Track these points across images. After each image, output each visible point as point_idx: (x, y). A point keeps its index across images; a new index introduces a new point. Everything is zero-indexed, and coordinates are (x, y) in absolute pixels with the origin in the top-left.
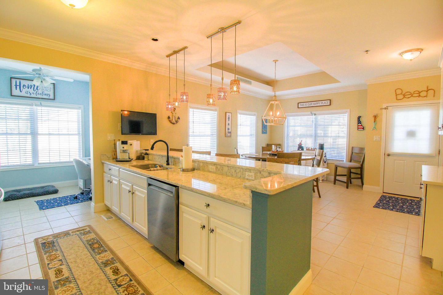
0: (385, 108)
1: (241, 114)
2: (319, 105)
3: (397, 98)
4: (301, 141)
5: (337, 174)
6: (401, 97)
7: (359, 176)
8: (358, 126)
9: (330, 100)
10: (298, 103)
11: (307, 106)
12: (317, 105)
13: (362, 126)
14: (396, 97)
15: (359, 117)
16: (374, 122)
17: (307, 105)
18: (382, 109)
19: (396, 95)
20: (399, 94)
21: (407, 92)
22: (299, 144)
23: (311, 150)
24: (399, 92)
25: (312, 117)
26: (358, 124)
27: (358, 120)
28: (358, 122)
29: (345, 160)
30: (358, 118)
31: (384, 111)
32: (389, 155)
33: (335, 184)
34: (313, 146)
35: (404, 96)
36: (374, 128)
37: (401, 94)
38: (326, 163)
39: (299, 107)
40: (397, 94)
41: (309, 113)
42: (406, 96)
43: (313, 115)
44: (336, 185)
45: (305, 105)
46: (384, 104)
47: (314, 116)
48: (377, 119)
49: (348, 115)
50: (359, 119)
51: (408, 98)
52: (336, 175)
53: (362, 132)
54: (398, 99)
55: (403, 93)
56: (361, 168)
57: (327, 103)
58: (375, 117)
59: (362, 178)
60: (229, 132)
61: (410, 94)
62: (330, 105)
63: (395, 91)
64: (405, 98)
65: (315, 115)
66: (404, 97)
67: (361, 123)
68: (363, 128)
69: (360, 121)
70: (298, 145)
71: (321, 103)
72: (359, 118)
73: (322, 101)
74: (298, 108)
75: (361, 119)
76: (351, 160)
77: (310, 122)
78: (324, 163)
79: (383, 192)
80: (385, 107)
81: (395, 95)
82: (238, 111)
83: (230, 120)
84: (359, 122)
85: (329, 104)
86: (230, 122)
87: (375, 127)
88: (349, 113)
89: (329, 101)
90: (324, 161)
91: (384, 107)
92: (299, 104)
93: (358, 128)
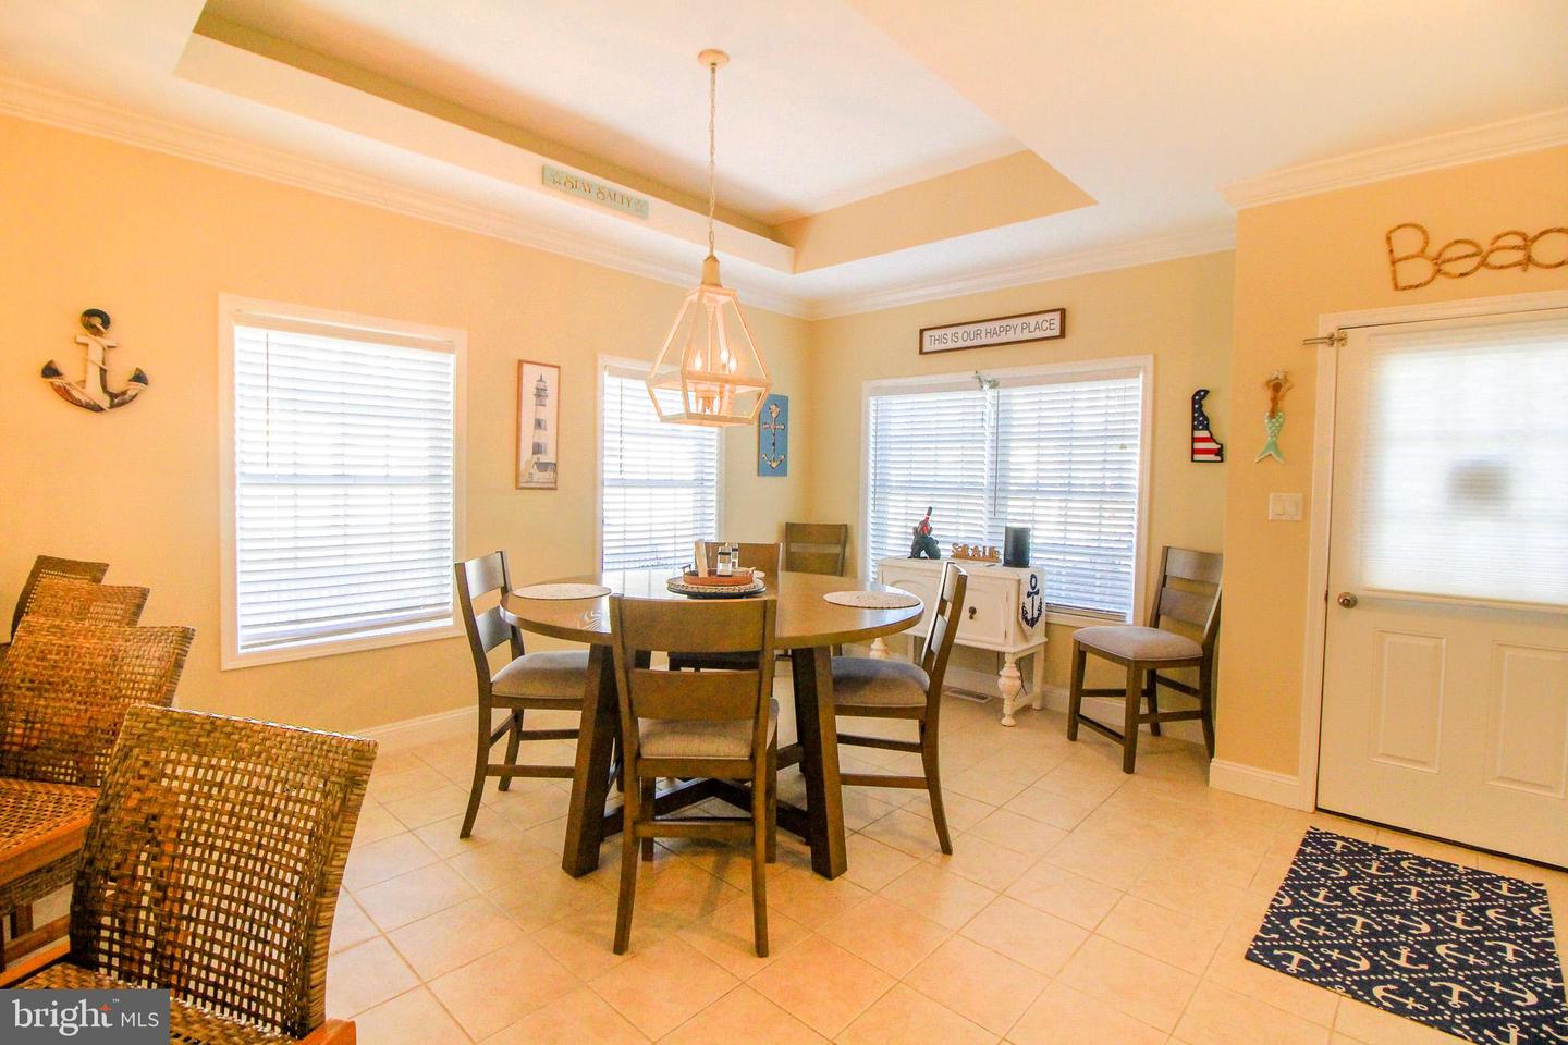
0: (1331, 340)
1: (615, 372)
2: (1011, 337)
3: (1394, 278)
4: (926, 512)
5: (1085, 686)
6: (1419, 270)
7: (1195, 704)
8: (1194, 440)
9: (1063, 312)
10: (922, 331)
11: (961, 344)
12: (1003, 338)
13: (1211, 439)
14: (1394, 272)
15: (1198, 393)
16: (1273, 414)
17: (960, 337)
18: (1311, 342)
19: (1393, 263)
20: (1406, 258)
21: (1457, 242)
22: (917, 525)
23: (973, 558)
24: (1407, 242)
25: (979, 395)
26: (1194, 428)
27: (1194, 410)
28: (1194, 419)
29: (1129, 613)
30: (1194, 402)
31: (1324, 354)
32: (1349, 602)
33: (1073, 737)
34: (985, 536)
35: (1438, 262)
36: (1268, 448)
37: (1421, 254)
38: (1041, 624)
39: (925, 350)
40: (1398, 254)
41: (968, 376)
42: (1447, 267)
43: (986, 387)
44: (1078, 745)
45: (951, 338)
46: (1320, 316)
47: (989, 393)
48: (1288, 402)
49: (1144, 384)
50: (1199, 402)
51: (1462, 275)
52: (1078, 692)
53: (1210, 474)
54: (1402, 284)
55: (1433, 250)
56: (1206, 661)
57: (1046, 325)
58: (1277, 387)
59: (1206, 715)
60: (543, 466)
61: (1470, 249)
62: (1063, 335)
63: (1389, 239)
64: (1439, 278)
65: (994, 384)
66: (1439, 271)
67: (1207, 428)
68: (1219, 452)
69: (1202, 414)
70: (915, 529)
71: (1019, 329)
72: (1199, 397)
73: (1025, 319)
74: (921, 352)
75: (1209, 407)
76: (1158, 616)
77: (974, 420)
78: (1026, 628)
79: (1318, 809)
80: (1332, 329)
81: (1386, 260)
82: (603, 360)
83: (551, 401)
84: (1200, 419)
85: (1057, 332)
86: (548, 414)
87: (1274, 445)
88: (1151, 375)
89: (1057, 316)
90: (1026, 619)
91: (1323, 333)
92: (926, 334)
93: (1194, 452)
